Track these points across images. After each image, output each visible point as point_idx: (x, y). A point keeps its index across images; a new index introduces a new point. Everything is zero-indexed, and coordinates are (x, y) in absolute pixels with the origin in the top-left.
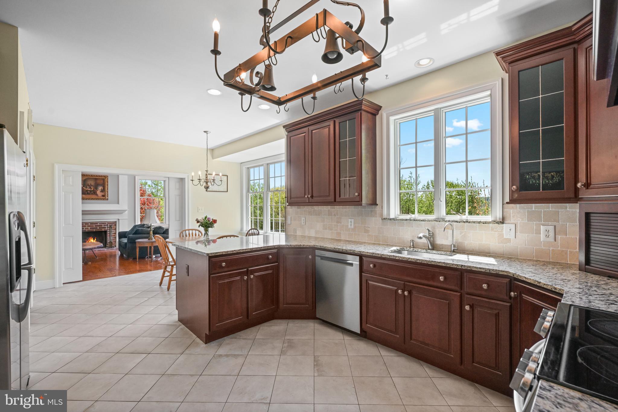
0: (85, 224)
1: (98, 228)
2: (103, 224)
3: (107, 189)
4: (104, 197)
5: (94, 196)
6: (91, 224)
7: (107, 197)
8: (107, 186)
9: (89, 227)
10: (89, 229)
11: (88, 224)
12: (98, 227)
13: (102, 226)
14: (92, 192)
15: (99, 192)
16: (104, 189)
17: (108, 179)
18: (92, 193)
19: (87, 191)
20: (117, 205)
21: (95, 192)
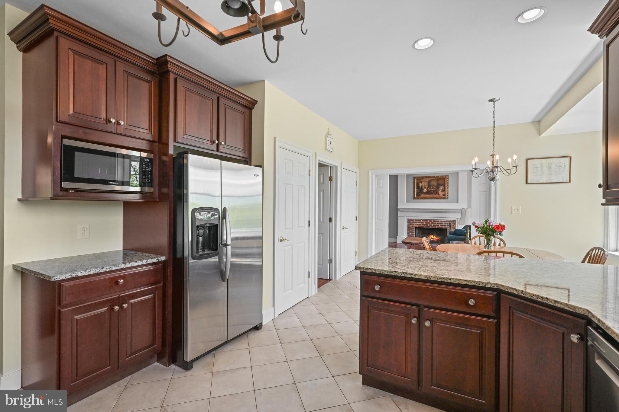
0: (430, 221)
1: (440, 225)
2: (444, 222)
3: (447, 188)
4: (445, 197)
5: (436, 196)
7: (447, 196)
8: (447, 185)
10: (432, 226)
11: (432, 221)
13: (443, 224)
16: (445, 188)
17: (448, 179)
18: (435, 193)
19: (431, 191)
20: (456, 204)
21: (437, 191)
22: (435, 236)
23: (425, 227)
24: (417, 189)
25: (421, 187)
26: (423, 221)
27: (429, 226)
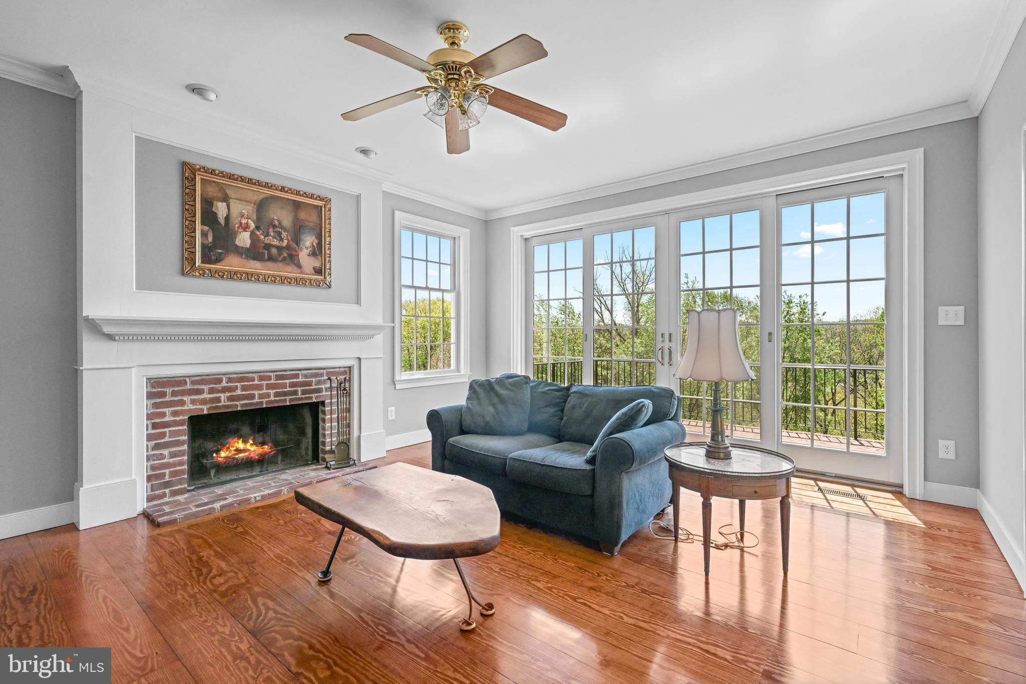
0: (261, 378)
1: (300, 393)
2: (316, 375)
3: (327, 247)
4: (320, 278)
5: (290, 271)
6: (278, 377)
7: (328, 278)
8: (327, 235)
9: (273, 389)
10: (272, 398)
11: (269, 378)
12: (299, 389)
13: (311, 384)
14: (285, 255)
15: (304, 256)
16: (320, 244)
17: (330, 209)
19: (268, 247)
20: (356, 307)
21: (295, 253)
22: (251, 442)
23: (242, 405)
24: (206, 228)
25: (222, 222)
26: (230, 380)
27: (256, 400)
